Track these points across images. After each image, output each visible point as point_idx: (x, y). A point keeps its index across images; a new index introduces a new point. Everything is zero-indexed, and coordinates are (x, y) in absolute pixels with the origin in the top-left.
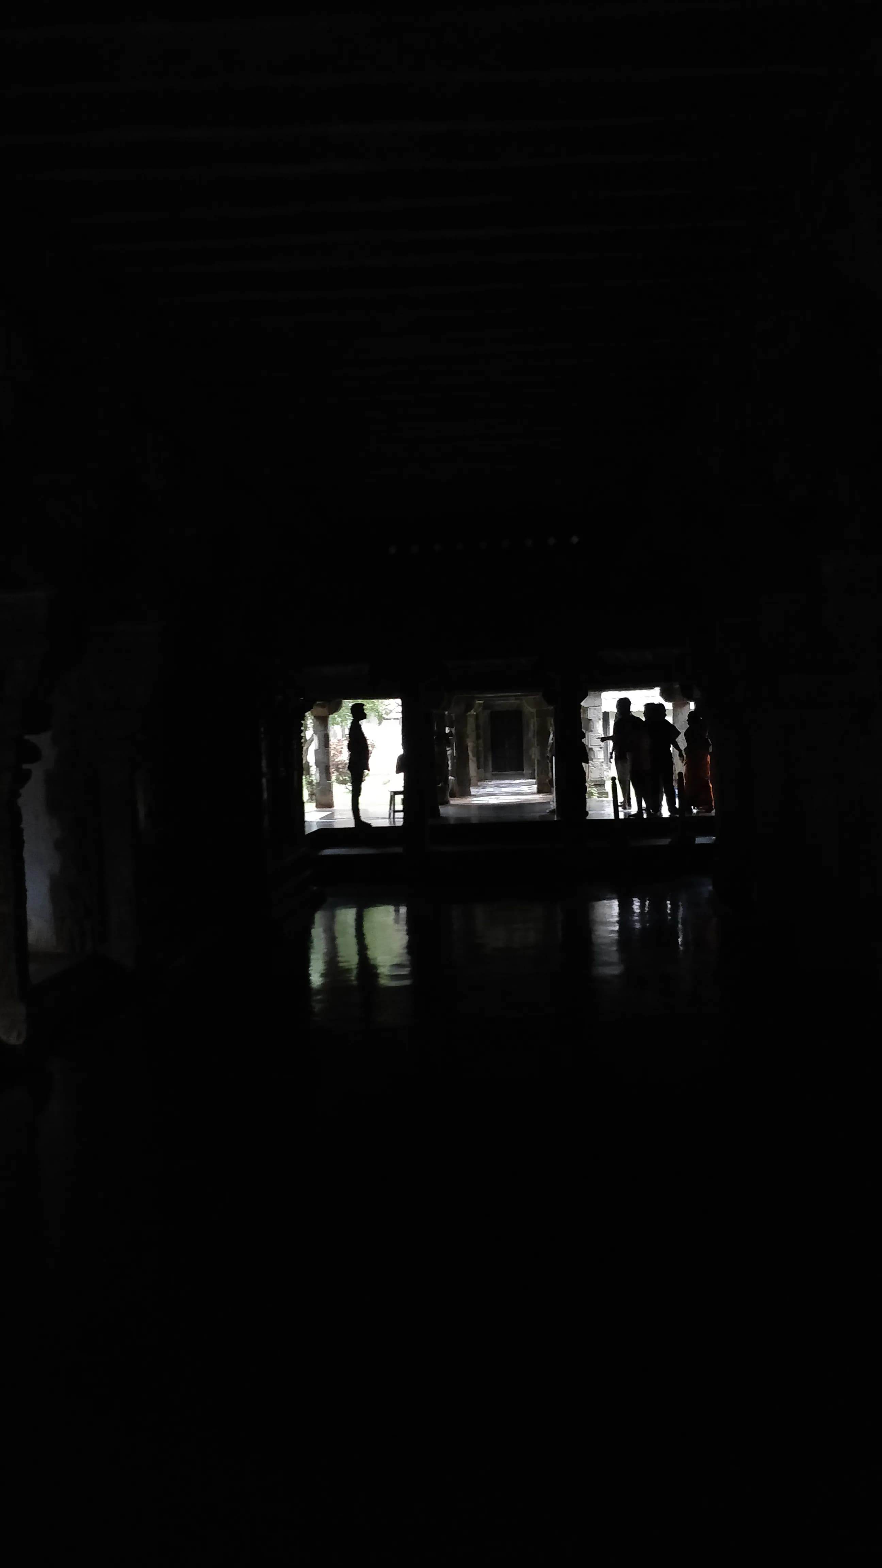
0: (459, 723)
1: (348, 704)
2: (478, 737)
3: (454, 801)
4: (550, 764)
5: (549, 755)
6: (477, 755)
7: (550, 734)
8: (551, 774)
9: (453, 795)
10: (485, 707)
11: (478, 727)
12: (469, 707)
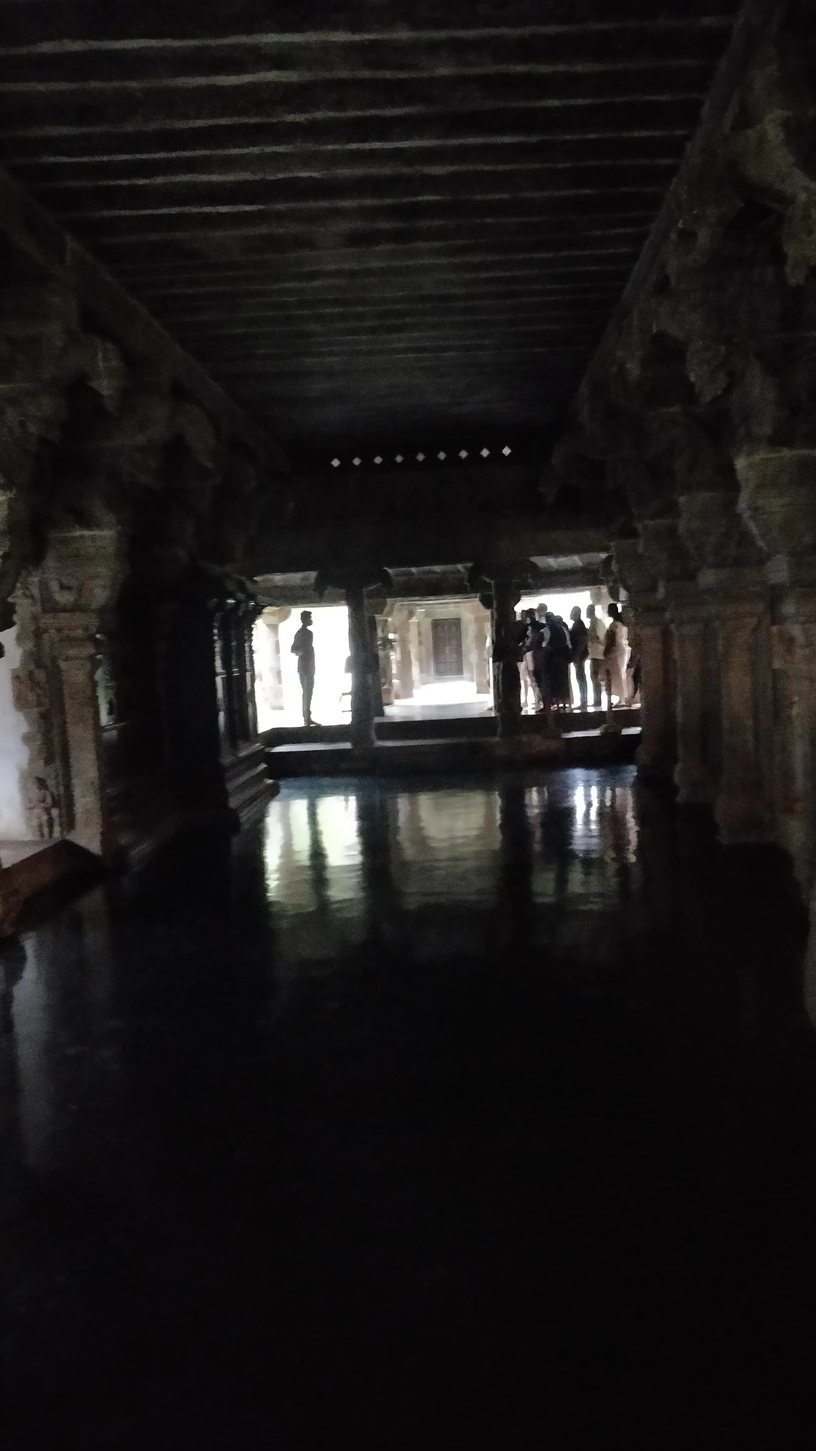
0: (403, 629)
1: (296, 612)
2: (420, 643)
3: (397, 702)
4: (487, 665)
5: (486, 657)
6: (420, 660)
7: (486, 638)
8: (488, 674)
9: (397, 697)
10: (427, 615)
11: (420, 634)
12: (411, 614)
